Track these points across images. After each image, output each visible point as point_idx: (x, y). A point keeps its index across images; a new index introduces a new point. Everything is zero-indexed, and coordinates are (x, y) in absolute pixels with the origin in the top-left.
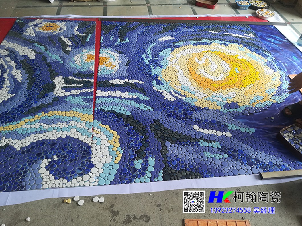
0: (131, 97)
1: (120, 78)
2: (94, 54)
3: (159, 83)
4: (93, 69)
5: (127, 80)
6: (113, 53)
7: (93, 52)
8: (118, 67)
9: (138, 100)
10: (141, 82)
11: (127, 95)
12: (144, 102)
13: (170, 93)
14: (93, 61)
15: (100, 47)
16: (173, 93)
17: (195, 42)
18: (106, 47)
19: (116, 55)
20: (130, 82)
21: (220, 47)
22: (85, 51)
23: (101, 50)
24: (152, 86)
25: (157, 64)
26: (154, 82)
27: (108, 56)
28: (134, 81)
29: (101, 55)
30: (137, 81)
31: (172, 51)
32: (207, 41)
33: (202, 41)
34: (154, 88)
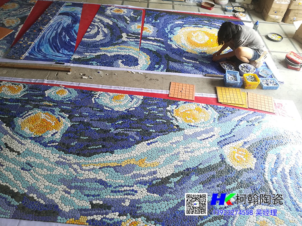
0: (157, 44)
1: (153, 37)
2: (141, 26)
3: (171, 41)
4: (140, 32)
5: (156, 38)
6: (150, 26)
7: (140, 25)
8: (152, 32)
9: (160, 46)
10: (162, 40)
11: (155, 43)
12: (163, 47)
13: (176, 45)
14: (140, 28)
15: (144, 23)
16: (177, 46)
17: (194, 26)
18: (147, 23)
19: (152, 27)
20: (157, 39)
21: (207, 29)
22: (136, 24)
23: (145, 24)
24: (167, 42)
25: (171, 33)
26: (169, 40)
27: (148, 27)
28: (159, 39)
29: (144, 26)
30: (161, 39)
31: (181, 28)
32: (201, 26)
33: (198, 26)
34: (168, 43)
